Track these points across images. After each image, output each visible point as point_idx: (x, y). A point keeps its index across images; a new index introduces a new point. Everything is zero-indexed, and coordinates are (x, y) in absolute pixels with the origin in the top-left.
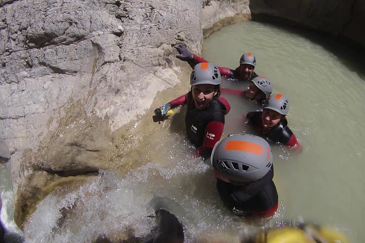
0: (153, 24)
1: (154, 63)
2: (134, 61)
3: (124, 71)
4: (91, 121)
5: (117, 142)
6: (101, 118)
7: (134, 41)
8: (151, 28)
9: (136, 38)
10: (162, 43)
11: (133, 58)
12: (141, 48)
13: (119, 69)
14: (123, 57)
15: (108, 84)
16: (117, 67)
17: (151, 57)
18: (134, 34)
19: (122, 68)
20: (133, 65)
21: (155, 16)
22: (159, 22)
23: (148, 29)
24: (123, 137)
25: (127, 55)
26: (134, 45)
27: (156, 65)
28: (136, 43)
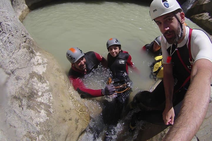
0: (8, 35)
1: (28, 58)
2: (19, 67)
3: (21, 79)
4: (44, 129)
5: (67, 118)
6: (47, 120)
7: (6, 55)
8: (8, 38)
9: (5, 52)
10: (20, 45)
11: (17, 66)
12: (14, 56)
13: (16, 81)
14: (9, 71)
15: (21, 98)
16: (14, 82)
17: (24, 57)
18: (2, 50)
19: (18, 79)
20: (21, 70)
21: (5, 28)
22: (10, 31)
23: (7, 40)
24: (66, 112)
25: (11, 67)
26: (8, 57)
27: (30, 60)
28: (8, 55)
